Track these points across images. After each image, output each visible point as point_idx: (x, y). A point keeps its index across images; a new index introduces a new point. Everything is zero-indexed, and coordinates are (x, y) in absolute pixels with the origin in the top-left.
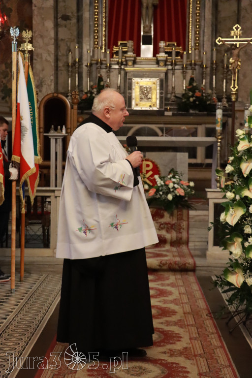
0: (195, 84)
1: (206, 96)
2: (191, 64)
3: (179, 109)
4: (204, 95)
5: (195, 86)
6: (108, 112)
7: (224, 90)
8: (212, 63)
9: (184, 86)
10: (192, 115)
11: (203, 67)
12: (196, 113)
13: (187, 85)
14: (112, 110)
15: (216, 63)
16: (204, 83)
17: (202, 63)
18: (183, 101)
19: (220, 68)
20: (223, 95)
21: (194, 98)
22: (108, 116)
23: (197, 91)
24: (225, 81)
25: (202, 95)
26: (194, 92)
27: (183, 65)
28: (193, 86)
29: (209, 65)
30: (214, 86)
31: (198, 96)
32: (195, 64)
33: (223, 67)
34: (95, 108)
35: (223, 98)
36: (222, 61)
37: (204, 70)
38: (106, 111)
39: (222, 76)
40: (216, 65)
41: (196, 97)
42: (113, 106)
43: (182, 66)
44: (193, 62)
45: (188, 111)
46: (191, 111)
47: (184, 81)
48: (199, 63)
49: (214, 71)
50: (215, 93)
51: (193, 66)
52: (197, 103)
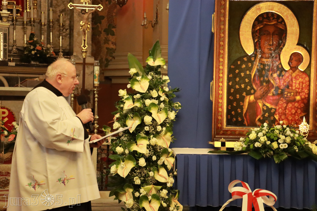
0: (35, 39)
1: (45, 50)
2: (30, 21)
3: (21, 61)
4: (44, 49)
5: (36, 41)
6: (60, 78)
7: (61, 45)
8: (49, 21)
9: (25, 40)
10: (33, 66)
11: (41, 25)
12: (37, 64)
13: (28, 39)
14: (64, 76)
15: (52, 22)
16: (43, 39)
17: (41, 20)
18: (25, 53)
19: (56, 26)
20: (60, 50)
21: (36, 51)
22: (60, 81)
23: (38, 45)
24: (61, 37)
25: (42, 49)
26: (35, 46)
27: (24, 22)
28: (34, 41)
29: (46, 23)
30: (51, 41)
31: (39, 49)
32: (34, 21)
33: (60, 26)
34: (48, 74)
35: (60, 52)
36: (58, 20)
37: (43, 27)
38: (59, 77)
39: (58, 33)
40: (52, 24)
41: (37, 50)
42: (65, 73)
43: (22, 23)
44: (32, 19)
45: (29, 62)
46: (33, 63)
47: (25, 36)
48: (37, 21)
49: (51, 28)
50: (52, 47)
51: (32, 23)
52: (38, 55)
